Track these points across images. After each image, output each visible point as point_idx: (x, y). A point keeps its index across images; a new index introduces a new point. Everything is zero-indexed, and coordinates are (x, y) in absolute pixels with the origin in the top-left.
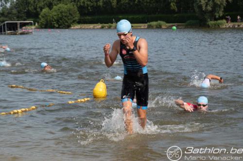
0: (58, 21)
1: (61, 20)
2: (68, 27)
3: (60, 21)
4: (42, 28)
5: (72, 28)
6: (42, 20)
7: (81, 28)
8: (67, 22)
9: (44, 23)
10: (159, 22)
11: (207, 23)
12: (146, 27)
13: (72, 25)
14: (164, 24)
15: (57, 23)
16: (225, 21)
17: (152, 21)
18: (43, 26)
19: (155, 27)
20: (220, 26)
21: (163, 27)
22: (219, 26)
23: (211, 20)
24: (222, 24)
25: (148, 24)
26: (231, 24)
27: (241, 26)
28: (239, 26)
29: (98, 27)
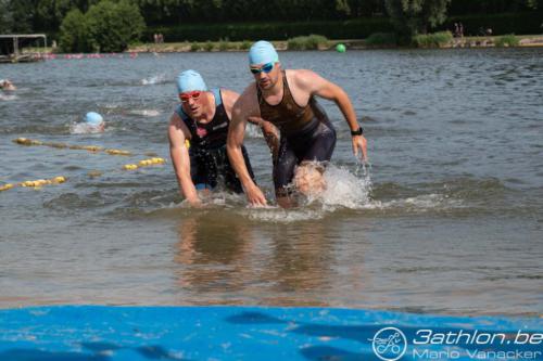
0: (99, 38)
1: (107, 34)
2: (122, 49)
3: (104, 36)
4: (66, 52)
5: (130, 51)
6: (67, 36)
7: (148, 52)
8: (119, 39)
9: (71, 42)
10: (312, 36)
12: (286, 48)
13: (129, 46)
14: (322, 41)
15: (99, 42)
17: (297, 35)
18: (69, 48)
19: (304, 48)
20: (441, 44)
21: (322, 47)
22: (437, 44)
23: (420, 32)
24: (443, 40)
25: (290, 40)
26: (462, 41)
27: (484, 44)
28: (478, 43)
29: (184, 49)
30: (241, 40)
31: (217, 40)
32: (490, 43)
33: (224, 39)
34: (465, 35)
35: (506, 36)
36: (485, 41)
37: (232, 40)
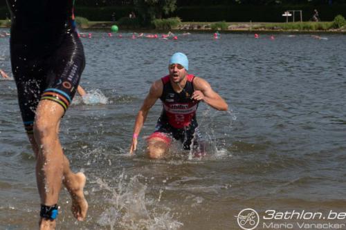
10: (78, 18)
11: (152, 22)
14: (85, 22)
16: (179, 20)
20: (172, 27)
21: (84, 27)
22: (169, 26)
23: (157, 18)
24: (174, 24)
26: (187, 25)
27: (203, 28)
28: (199, 27)
32: (208, 27)
35: (219, 23)
36: (204, 25)
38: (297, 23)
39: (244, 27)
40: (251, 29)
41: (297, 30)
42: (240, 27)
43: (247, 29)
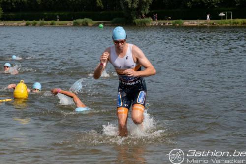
7: (4, 25)
10: (85, 19)
11: (134, 21)
12: (72, 25)
14: (90, 22)
16: (151, 19)
17: (78, 18)
19: (81, 24)
21: (89, 24)
22: (145, 23)
23: (137, 18)
24: (147, 22)
25: (75, 21)
26: (157, 22)
27: (167, 24)
28: (164, 24)
29: (22, 24)
30: (50, 20)
31: (38, 20)
32: (170, 23)
33: (42, 20)
34: (158, 20)
35: (177, 21)
36: (167, 23)
37: (46, 20)
38: (229, 20)
39: (194, 23)
40: (198, 25)
41: (229, 25)
42: (191, 23)
43: (196, 25)
